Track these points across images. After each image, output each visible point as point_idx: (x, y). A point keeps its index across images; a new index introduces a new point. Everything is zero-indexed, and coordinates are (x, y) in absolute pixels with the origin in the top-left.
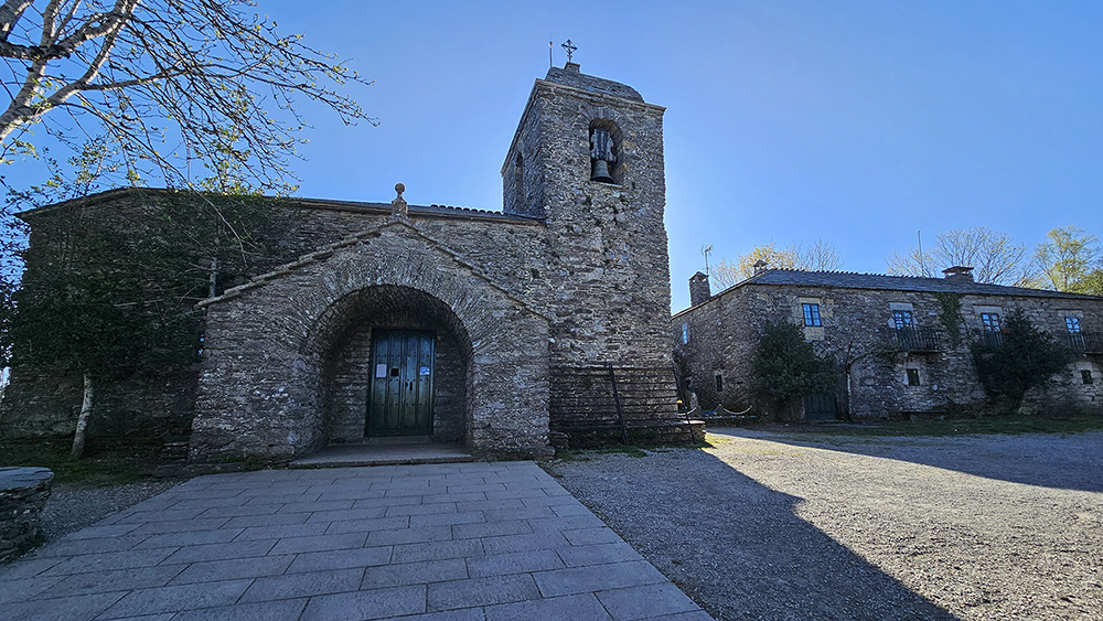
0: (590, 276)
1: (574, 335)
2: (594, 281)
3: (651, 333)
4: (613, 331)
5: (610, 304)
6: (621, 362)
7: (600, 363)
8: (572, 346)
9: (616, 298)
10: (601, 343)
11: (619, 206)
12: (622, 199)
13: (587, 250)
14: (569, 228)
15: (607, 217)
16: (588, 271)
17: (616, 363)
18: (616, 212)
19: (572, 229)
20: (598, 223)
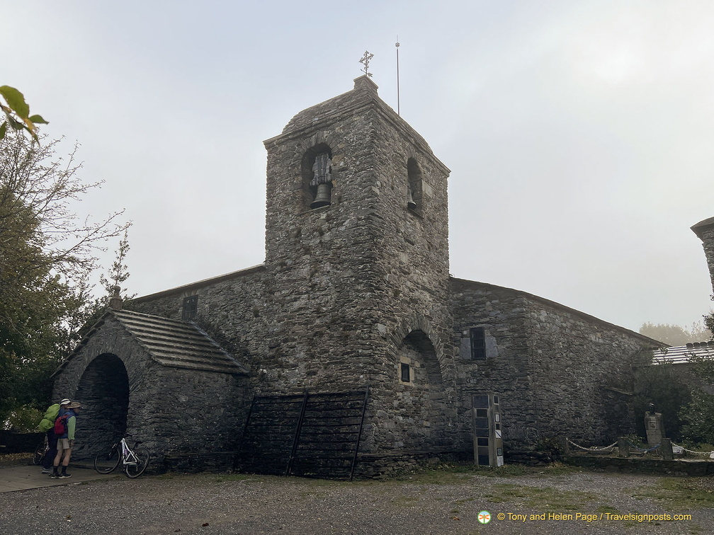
0: (296, 305)
1: (281, 366)
2: (300, 309)
3: (348, 353)
4: (312, 356)
5: (311, 328)
6: (317, 388)
7: (300, 390)
8: (280, 376)
9: (318, 321)
10: (301, 370)
11: (325, 226)
12: (328, 219)
13: (295, 281)
14: (283, 264)
15: (314, 242)
16: (295, 300)
17: (312, 389)
18: (322, 234)
19: (285, 264)
20: (307, 250)
